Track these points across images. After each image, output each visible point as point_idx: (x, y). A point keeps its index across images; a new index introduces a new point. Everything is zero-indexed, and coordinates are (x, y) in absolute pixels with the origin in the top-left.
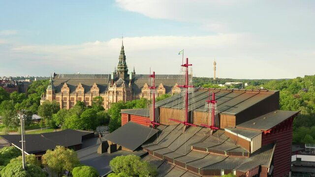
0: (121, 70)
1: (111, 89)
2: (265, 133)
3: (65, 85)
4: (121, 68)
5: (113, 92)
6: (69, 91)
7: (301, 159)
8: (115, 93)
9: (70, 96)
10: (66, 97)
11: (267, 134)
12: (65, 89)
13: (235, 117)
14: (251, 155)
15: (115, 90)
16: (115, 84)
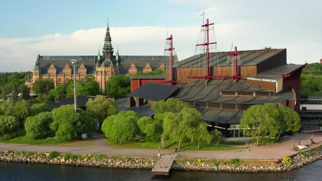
0: (107, 51)
1: (98, 69)
2: (286, 76)
3: (52, 66)
4: (107, 49)
5: (102, 72)
6: (56, 71)
7: (306, 108)
8: (103, 73)
9: (57, 76)
10: (53, 77)
11: (288, 77)
12: (52, 71)
13: (256, 67)
14: (277, 94)
15: (103, 70)
16: (103, 64)
